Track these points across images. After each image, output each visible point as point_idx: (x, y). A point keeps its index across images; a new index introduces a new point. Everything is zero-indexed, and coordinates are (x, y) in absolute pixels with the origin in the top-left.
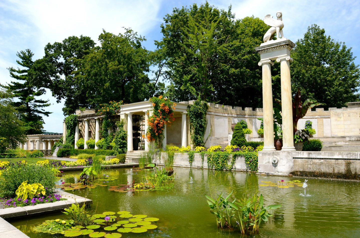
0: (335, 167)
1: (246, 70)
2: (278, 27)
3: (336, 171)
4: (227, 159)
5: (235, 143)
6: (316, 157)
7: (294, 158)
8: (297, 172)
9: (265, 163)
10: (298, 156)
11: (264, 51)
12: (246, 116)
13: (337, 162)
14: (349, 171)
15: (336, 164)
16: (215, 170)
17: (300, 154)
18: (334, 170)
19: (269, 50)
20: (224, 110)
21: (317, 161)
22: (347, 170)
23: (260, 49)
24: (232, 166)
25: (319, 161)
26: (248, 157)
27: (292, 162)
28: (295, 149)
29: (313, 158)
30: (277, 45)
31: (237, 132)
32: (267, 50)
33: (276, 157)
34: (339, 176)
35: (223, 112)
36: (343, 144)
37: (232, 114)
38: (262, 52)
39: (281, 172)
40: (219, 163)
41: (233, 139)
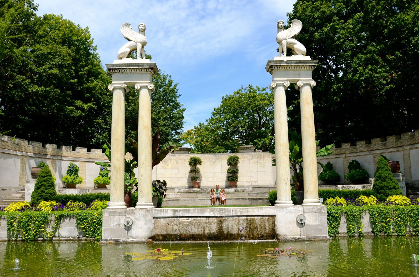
0: (205, 227)
1: (55, 90)
2: (140, 43)
3: (207, 232)
4: (46, 222)
5: (40, 196)
6: (183, 216)
7: (154, 217)
8: (158, 235)
9: (114, 226)
10: (161, 214)
11: (118, 71)
12: (48, 157)
13: (208, 221)
14: (220, 230)
15: (206, 223)
16: (23, 241)
17: (163, 212)
18: (204, 230)
19: (125, 70)
20: (16, 146)
21: (185, 221)
22: (219, 230)
23: (114, 68)
24: (55, 232)
25: (187, 220)
26: (83, 217)
27: (152, 223)
28: (153, 205)
29: (180, 217)
30: (139, 66)
31: (44, 181)
32: (123, 71)
33: (130, 216)
34: (211, 237)
35: (14, 149)
36: (174, 197)
37: (27, 152)
38: (116, 71)
39: (137, 237)
40: (30, 229)
41: (35, 191)
